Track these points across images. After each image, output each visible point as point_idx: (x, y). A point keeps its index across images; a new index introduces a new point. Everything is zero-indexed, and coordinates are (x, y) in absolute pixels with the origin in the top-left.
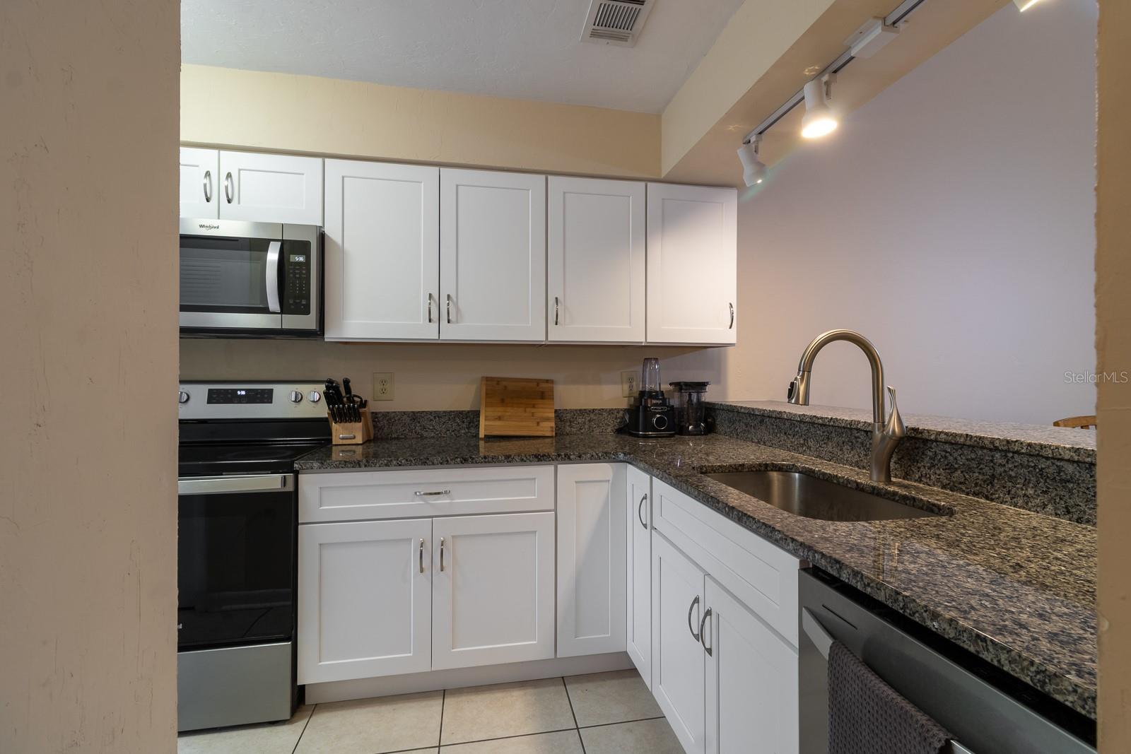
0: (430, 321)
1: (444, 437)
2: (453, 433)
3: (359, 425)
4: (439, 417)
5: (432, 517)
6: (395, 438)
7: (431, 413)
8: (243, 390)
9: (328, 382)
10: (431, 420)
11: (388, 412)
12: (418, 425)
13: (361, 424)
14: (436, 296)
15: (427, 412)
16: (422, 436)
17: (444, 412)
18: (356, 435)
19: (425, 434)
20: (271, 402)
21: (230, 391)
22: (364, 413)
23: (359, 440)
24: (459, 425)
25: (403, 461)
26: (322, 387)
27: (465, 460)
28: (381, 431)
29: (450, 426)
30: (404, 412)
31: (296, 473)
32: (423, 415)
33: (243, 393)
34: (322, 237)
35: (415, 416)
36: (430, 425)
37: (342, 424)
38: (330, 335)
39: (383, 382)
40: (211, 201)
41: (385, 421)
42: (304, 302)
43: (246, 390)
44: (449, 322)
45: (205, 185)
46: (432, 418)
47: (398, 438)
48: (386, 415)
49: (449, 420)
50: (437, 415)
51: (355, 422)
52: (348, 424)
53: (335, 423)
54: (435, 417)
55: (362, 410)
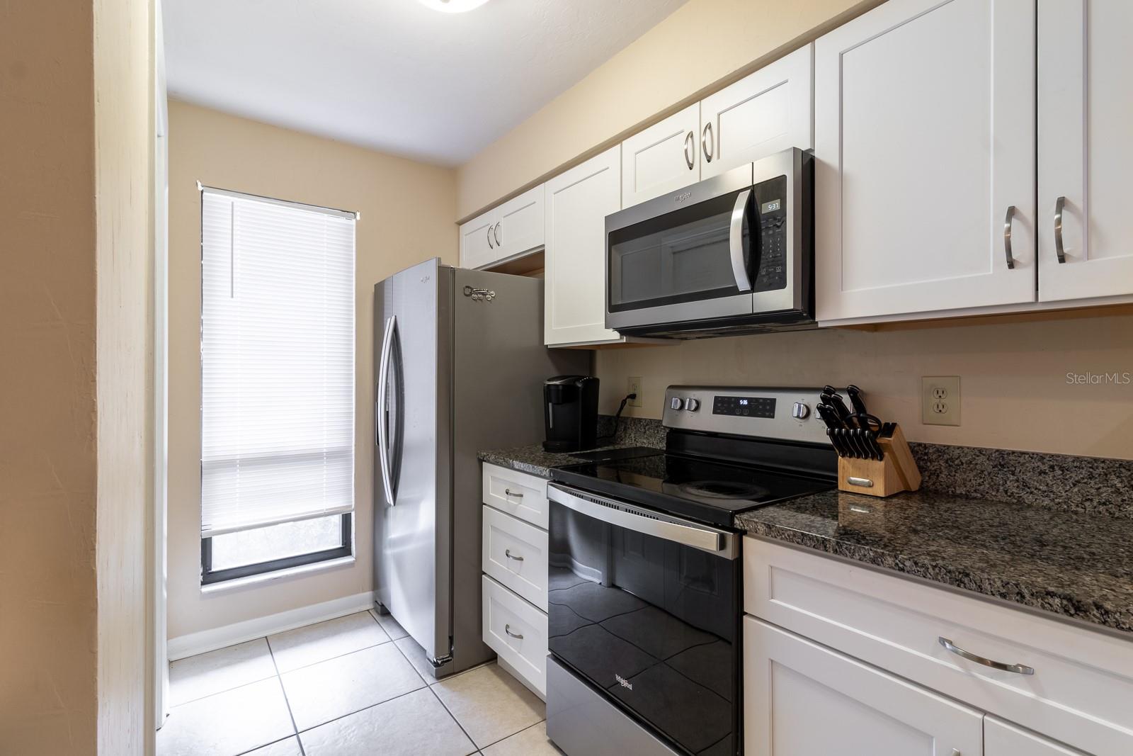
0: (1011, 265)
1: (1076, 513)
2: (1101, 508)
3: (878, 465)
4: (1062, 468)
5: (985, 713)
6: (960, 496)
7: (1042, 457)
8: (743, 399)
9: (826, 391)
10: (1042, 472)
11: (948, 447)
12: (1012, 478)
13: (882, 463)
14: (1027, 210)
15: (1032, 456)
16: (1020, 501)
17: (1077, 459)
18: (875, 482)
19: (1029, 499)
20: (773, 417)
21: (733, 400)
22: (888, 446)
23: (879, 490)
24: (1118, 492)
25: (908, 563)
26: (814, 400)
27: (1078, 609)
28: (934, 477)
29: (1093, 491)
30: (980, 451)
31: (741, 533)
32: (1021, 460)
33: (745, 402)
34: (808, 166)
35: (1003, 461)
36: (1040, 482)
37: (852, 459)
38: (825, 316)
39: (940, 393)
40: (693, 168)
41: (941, 462)
42: (779, 270)
43: (749, 399)
44: (1062, 259)
45: (686, 151)
46: (1046, 468)
47: (967, 497)
48: (942, 450)
49: (1091, 477)
50: (1057, 465)
51: (873, 459)
52: (861, 461)
53: (843, 456)
54: (1052, 467)
55: (883, 440)
